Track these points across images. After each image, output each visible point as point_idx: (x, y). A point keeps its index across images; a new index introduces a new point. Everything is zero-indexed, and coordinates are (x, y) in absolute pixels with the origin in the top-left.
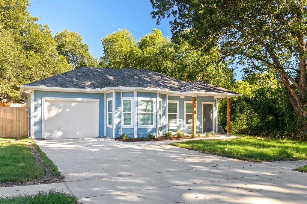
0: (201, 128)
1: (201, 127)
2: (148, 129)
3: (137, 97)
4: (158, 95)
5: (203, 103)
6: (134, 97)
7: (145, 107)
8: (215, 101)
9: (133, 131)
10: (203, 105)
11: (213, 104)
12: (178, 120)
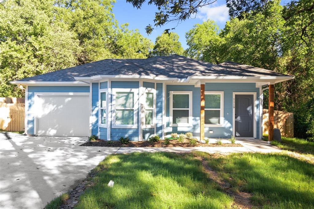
0: (231, 131)
1: (231, 129)
2: (128, 131)
3: (111, 88)
4: (141, 83)
5: (234, 94)
6: (107, 88)
7: (124, 102)
8: (257, 90)
9: (107, 132)
10: (234, 97)
11: (255, 94)
12: (191, 118)
